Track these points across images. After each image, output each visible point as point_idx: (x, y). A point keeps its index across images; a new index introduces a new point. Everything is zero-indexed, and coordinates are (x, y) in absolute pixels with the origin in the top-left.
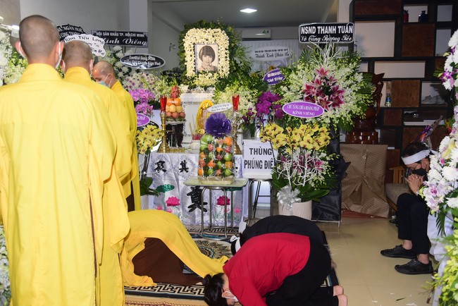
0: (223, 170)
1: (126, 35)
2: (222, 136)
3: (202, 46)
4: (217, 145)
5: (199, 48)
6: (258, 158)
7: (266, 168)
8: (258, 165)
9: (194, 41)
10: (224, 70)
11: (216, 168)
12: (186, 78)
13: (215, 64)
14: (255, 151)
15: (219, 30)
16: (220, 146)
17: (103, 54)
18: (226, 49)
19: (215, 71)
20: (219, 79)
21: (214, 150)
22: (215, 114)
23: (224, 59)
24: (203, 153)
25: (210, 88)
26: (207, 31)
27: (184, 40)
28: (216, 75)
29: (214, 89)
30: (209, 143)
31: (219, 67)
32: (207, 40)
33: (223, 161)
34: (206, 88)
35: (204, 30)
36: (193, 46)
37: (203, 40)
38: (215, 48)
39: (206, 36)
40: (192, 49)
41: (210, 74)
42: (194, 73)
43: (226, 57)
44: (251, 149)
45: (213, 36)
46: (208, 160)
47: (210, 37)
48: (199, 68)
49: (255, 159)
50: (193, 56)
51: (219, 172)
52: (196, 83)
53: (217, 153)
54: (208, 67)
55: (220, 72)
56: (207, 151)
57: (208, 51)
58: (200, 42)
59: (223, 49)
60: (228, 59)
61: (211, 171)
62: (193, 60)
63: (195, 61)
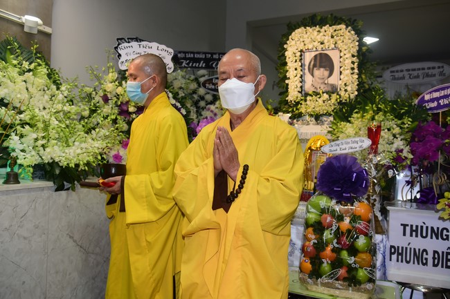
0: (351, 269)
1: (214, 56)
2: (350, 201)
3: (313, 54)
4: (340, 218)
5: (308, 57)
6: (418, 243)
7: (435, 265)
8: (419, 257)
9: (301, 47)
10: (349, 88)
11: (337, 263)
12: (286, 102)
13: (333, 80)
14: (412, 231)
15: (343, 26)
16: (347, 220)
18: (353, 56)
19: (333, 90)
20: (340, 103)
21: (334, 228)
22: (337, 158)
23: (349, 71)
24: (310, 229)
25: (324, 118)
26: (323, 30)
27: (285, 46)
28: (334, 96)
29: (331, 118)
30: (323, 211)
31: (340, 84)
32: (322, 43)
33: (353, 251)
34: (318, 117)
35: (318, 28)
36: (299, 54)
37: (316, 44)
38: (334, 55)
39: (320, 38)
40: (298, 58)
41: (326, 96)
42: (300, 95)
43: (353, 69)
44: (405, 226)
45: (332, 37)
46: (320, 246)
47: (327, 39)
48: (308, 87)
49: (412, 246)
50: (299, 69)
51: (342, 272)
52: (303, 110)
53: (338, 234)
54: (322, 86)
55: (342, 93)
56: (319, 227)
57: (323, 61)
58: (310, 47)
59: (348, 55)
60: (356, 71)
61: (326, 266)
62: (299, 76)
63: (301, 77)
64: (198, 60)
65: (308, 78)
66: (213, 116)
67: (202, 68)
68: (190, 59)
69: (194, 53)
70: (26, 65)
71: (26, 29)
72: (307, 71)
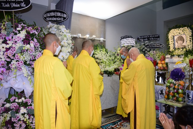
0: (177, 98)
1: (150, 36)
2: (178, 80)
3: (177, 37)
4: (175, 85)
5: (176, 38)
9: (173, 35)
10: (189, 46)
11: (174, 96)
12: (170, 51)
13: (184, 44)
15: (186, 28)
16: (177, 85)
17: (134, 45)
18: (190, 36)
20: (187, 51)
21: (173, 87)
23: (189, 41)
24: (167, 87)
25: (181, 56)
26: (180, 29)
27: (168, 35)
28: (184, 49)
29: (184, 56)
30: (171, 83)
31: (186, 45)
32: (180, 33)
33: (178, 93)
34: (179, 56)
35: (178, 29)
36: (173, 37)
37: (178, 34)
38: (184, 36)
39: (179, 32)
40: (172, 38)
41: (181, 49)
42: (173, 49)
43: (190, 40)
45: (183, 31)
46: (169, 92)
47: (181, 32)
48: (176, 47)
50: (173, 42)
51: (175, 98)
52: (174, 54)
53: (174, 88)
54: (181, 46)
55: (187, 48)
56: (169, 87)
58: (176, 35)
59: (189, 36)
60: (192, 41)
61: (171, 97)
62: (173, 43)
63: (174, 44)
64: (145, 38)
65: (176, 44)
66: (149, 55)
67: (146, 40)
68: (143, 38)
69: (143, 36)
70: (101, 49)
71: (101, 41)
72: (175, 42)
